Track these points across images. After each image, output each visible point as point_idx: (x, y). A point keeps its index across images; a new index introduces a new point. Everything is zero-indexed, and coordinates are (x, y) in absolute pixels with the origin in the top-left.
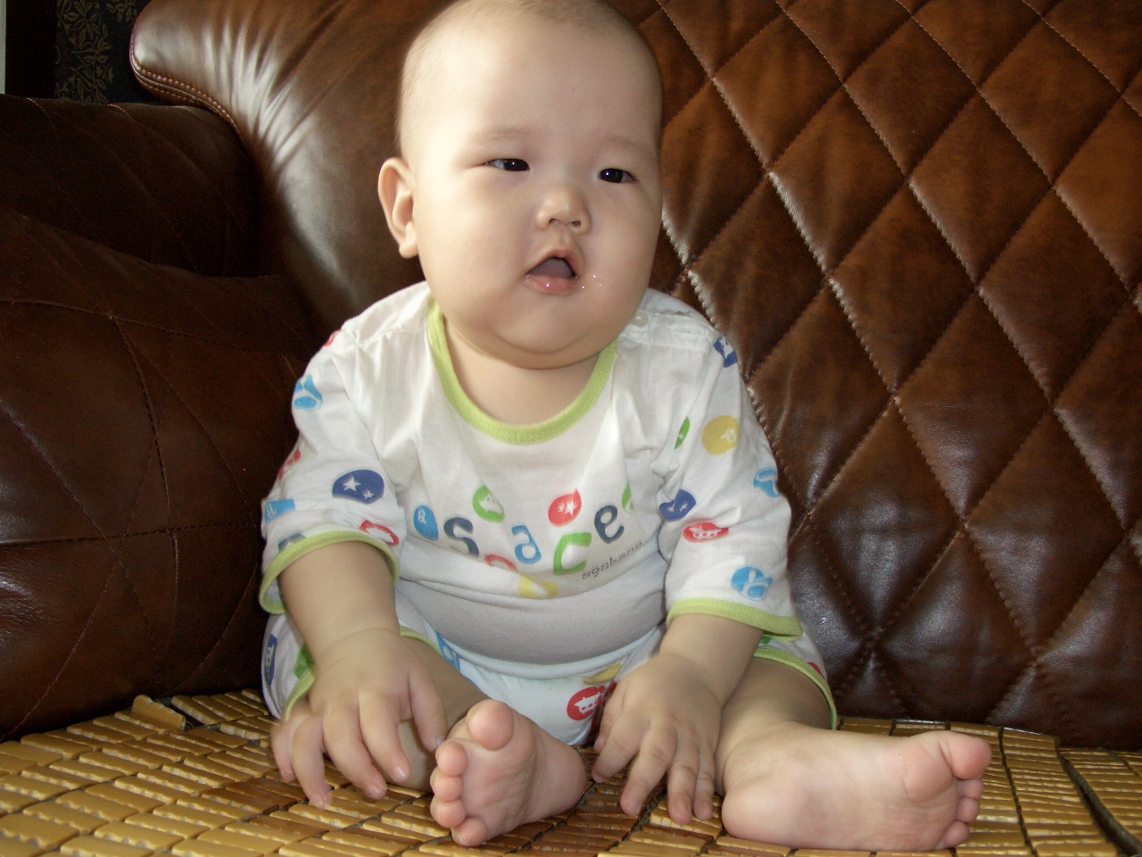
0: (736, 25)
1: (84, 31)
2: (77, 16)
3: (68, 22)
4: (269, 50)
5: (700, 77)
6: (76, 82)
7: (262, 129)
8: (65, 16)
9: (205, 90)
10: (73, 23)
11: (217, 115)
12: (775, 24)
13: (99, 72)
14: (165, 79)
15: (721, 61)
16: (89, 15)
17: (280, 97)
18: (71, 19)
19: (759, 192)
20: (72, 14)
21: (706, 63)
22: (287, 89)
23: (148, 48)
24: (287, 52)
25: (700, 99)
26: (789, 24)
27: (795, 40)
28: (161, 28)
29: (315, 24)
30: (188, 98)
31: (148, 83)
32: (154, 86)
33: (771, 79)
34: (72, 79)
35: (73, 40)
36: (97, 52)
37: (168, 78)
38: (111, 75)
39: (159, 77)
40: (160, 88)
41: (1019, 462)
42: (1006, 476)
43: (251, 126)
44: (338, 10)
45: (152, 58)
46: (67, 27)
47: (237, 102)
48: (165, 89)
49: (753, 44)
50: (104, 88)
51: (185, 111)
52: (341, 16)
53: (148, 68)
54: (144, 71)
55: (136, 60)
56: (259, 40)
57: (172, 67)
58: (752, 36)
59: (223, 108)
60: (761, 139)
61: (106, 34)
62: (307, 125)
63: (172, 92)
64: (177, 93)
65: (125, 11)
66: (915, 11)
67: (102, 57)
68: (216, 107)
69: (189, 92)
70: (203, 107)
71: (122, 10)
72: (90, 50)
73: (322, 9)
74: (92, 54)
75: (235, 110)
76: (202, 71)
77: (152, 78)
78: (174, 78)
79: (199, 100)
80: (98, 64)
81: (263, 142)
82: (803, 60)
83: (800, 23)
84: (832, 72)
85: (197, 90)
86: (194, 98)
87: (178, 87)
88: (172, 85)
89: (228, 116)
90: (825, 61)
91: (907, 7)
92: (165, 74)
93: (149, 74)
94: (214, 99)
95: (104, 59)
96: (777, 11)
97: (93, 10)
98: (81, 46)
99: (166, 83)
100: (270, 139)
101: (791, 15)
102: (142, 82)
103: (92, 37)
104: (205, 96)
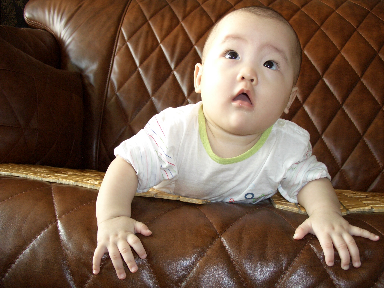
0: (188, 9)
1: (9, 8)
2: (6, 4)
3: (4, 6)
4: (64, 14)
5: (178, 22)
6: (6, 23)
7: (62, 36)
8: (3, 4)
9: (46, 25)
10: (5, 6)
11: (49, 32)
12: (198, 9)
13: (13, 20)
14: (34, 22)
15: (184, 18)
16: (10, 4)
17: (67, 27)
18: (5, 5)
19: (192, 51)
20: (5, 3)
21: (180, 18)
22: (69, 25)
23: (29, 13)
24: (69, 15)
25: (178, 28)
26: (202, 9)
27: (203, 12)
28: (34, 8)
29: (76, 8)
30: (41, 27)
31: (30, 23)
32: (31, 24)
33: (196, 22)
34: (5, 22)
35: (5, 11)
36: (12, 15)
37: (35, 22)
38: (16, 22)
39: (33, 22)
40: (33, 24)
43: (59, 35)
44: (83, 4)
45: (31, 16)
46: (4, 7)
47: (55, 28)
48: (34, 25)
49: (192, 14)
50: (14, 25)
51: (40, 31)
52: (84, 5)
53: (29, 19)
55: (26, 16)
56: (61, 13)
57: (36, 18)
58: (192, 11)
59: (51, 30)
60: (193, 38)
61: (15, 10)
62: (74, 35)
63: (36, 25)
64: (38, 26)
65: (20, 3)
66: (235, 5)
67: (14, 16)
68: (49, 30)
69: (41, 25)
70: (45, 30)
71: (19, 3)
72: (10, 14)
73: (78, 4)
74: (11, 15)
75: (54, 31)
76: (45, 20)
77: (30, 22)
78: (37, 22)
79: (44, 28)
80: (12, 18)
81: (62, 39)
82: (204, 18)
83: (205, 8)
84: (212, 21)
85: (44, 25)
86: (42, 27)
87: (38, 24)
88: (36, 24)
89: (52, 32)
90: (210, 18)
91: (233, 4)
92: (34, 20)
93: (30, 20)
94: (48, 28)
95: (14, 17)
96: (199, 5)
97: (11, 2)
98: (8, 13)
99: (35, 23)
100: (64, 38)
101: (203, 6)
102: (27, 23)
103: (11, 10)
104: (46, 27)
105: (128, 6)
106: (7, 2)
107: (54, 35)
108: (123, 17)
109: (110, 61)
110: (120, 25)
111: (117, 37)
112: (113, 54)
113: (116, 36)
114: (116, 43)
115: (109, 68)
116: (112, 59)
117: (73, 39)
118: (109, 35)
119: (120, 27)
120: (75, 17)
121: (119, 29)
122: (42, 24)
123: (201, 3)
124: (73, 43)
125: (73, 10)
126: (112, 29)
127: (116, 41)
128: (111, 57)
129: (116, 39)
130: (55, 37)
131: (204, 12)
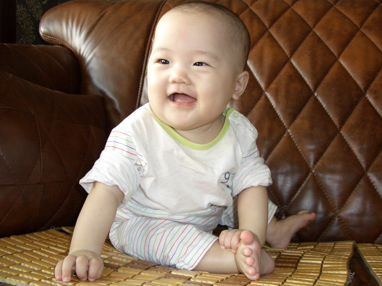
1: (25, 23)
2: (23, 19)
3: (20, 21)
4: (84, 26)
6: (23, 40)
7: (82, 52)
8: (19, 19)
9: (63, 40)
10: (22, 21)
11: (68, 48)
12: (247, 11)
13: (31, 36)
14: (50, 37)
16: (27, 18)
17: (87, 41)
18: (21, 20)
20: (22, 18)
22: (89, 39)
23: (45, 28)
24: (90, 26)
26: (251, 11)
28: (50, 21)
30: (58, 43)
31: (46, 39)
32: (47, 40)
34: (22, 39)
35: (22, 26)
36: (30, 30)
37: (52, 37)
38: (34, 38)
40: (49, 40)
41: (329, 150)
42: (325, 155)
43: (78, 51)
44: (105, 13)
45: (46, 31)
47: (74, 43)
48: (51, 41)
50: (32, 41)
51: (57, 47)
52: (107, 14)
53: (46, 34)
54: (44, 35)
55: (41, 31)
56: (80, 24)
57: (53, 33)
59: (70, 46)
61: (33, 24)
62: (96, 50)
63: (53, 41)
64: (55, 42)
65: (39, 16)
66: (292, 5)
68: (67, 46)
69: (58, 41)
70: (63, 46)
72: (27, 29)
73: (100, 13)
74: (28, 31)
75: (73, 46)
76: (62, 34)
77: (46, 37)
78: (53, 37)
79: (62, 43)
80: (30, 34)
81: (82, 56)
82: (255, 22)
83: (255, 10)
84: (265, 26)
85: (61, 40)
86: (60, 43)
87: (55, 40)
88: (53, 39)
89: (71, 48)
90: (263, 22)
91: (290, 4)
92: (50, 35)
93: (46, 36)
94: (66, 43)
95: (32, 32)
96: (247, 7)
97: (28, 17)
98: (24, 28)
99: (51, 39)
100: (84, 55)
101: (252, 8)
102: (43, 38)
103: (28, 25)
104: (63, 42)
105: (160, 13)
106: (23, 16)
107: (73, 51)
108: (153, 27)
109: (140, 82)
110: (150, 36)
111: (147, 51)
112: (143, 72)
113: (145, 50)
114: (145, 58)
115: (138, 90)
116: (141, 79)
117: (94, 55)
118: (137, 49)
119: (150, 38)
120: (96, 29)
121: (149, 41)
122: (59, 39)
123: (249, 4)
124: (94, 60)
125: (94, 21)
126: (141, 42)
127: (146, 56)
128: (140, 77)
129: (146, 53)
130: (74, 53)
131: (254, 14)
